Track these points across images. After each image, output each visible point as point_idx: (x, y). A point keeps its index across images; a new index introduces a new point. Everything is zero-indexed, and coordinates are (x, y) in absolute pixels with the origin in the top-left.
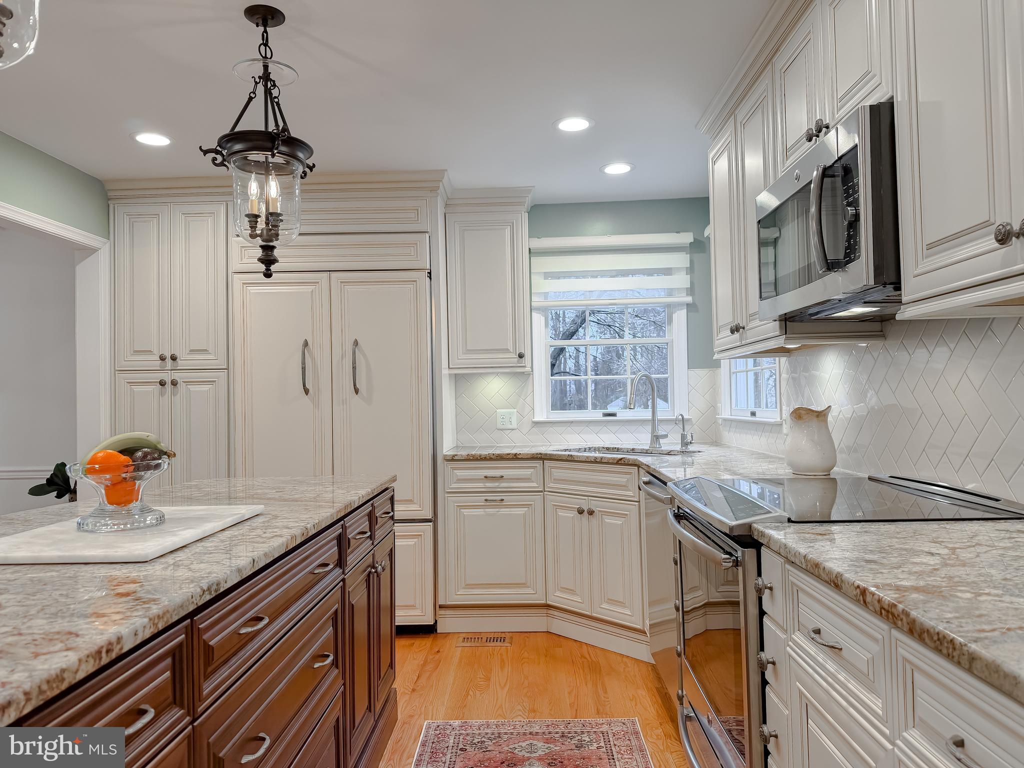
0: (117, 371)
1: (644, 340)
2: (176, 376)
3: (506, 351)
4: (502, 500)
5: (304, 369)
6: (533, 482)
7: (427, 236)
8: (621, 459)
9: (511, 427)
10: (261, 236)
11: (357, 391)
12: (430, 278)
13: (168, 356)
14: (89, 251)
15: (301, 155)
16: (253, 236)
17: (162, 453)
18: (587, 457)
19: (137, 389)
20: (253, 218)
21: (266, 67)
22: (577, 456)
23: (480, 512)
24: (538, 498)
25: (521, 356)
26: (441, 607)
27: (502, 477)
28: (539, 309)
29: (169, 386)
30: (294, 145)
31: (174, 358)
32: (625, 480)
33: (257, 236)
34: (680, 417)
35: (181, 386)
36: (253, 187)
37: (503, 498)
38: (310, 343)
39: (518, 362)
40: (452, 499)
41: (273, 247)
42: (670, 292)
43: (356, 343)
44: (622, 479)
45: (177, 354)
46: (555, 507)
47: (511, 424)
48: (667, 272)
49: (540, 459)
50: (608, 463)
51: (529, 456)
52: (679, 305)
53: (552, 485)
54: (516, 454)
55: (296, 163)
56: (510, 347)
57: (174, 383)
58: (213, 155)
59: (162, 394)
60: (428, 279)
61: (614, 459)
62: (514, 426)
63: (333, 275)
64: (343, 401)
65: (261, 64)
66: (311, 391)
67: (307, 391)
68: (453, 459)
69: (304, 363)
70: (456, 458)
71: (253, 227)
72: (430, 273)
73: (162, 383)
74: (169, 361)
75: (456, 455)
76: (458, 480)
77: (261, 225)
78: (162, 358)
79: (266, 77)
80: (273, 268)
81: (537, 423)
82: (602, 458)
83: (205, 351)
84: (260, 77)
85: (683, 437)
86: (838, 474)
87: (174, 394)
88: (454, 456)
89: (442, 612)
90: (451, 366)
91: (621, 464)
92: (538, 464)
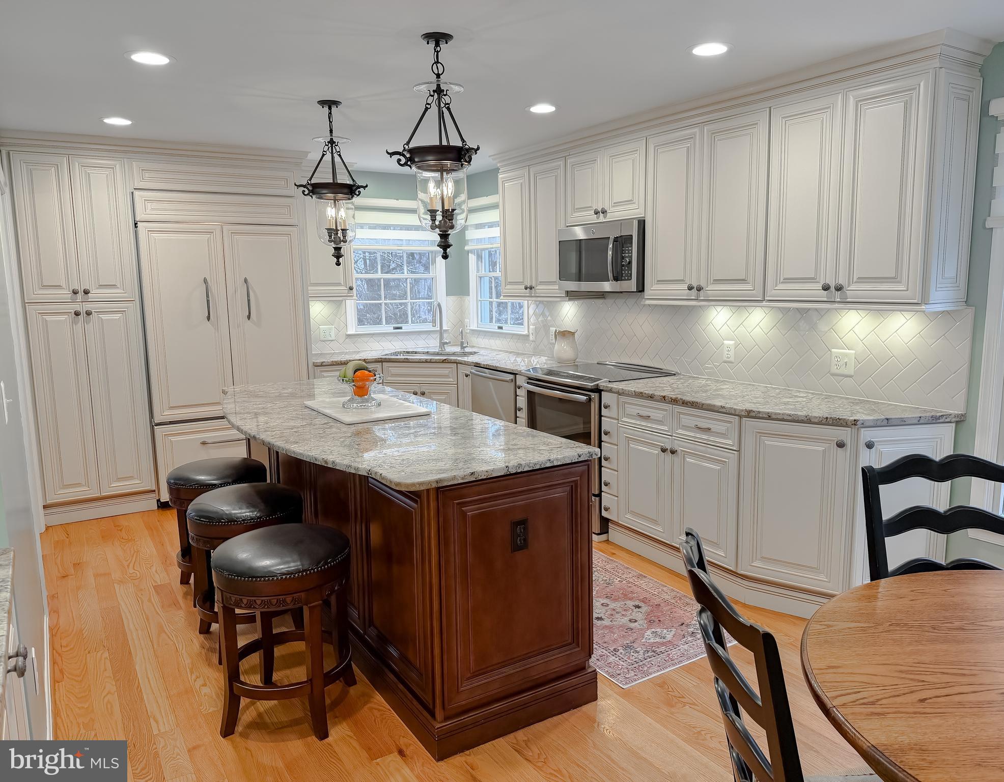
0: (27, 303)
2: (90, 307)
8: (445, 360)
9: (330, 339)
13: (81, 290)
18: (420, 359)
19: (50, 318)
22: (412, 359)
29: (83, 315)
32: (448, 372)
35: (95, 316)
44: (446, 372)
45: (89, 289)
47: (331, 337)
49: (379, 362)
50: (436, 362)
61: (441, 359)
62: (333, 338)
64: (238, 325)
70: (324, 364)
74: (81, 295)
75: (324, 362)
78: (75, 292)
81: (349, 336)
82: (431, 359)
83: (113, 286)
86: (580, 362)
87: (86, 322)
88: (322, 363)
91: (446, 363)
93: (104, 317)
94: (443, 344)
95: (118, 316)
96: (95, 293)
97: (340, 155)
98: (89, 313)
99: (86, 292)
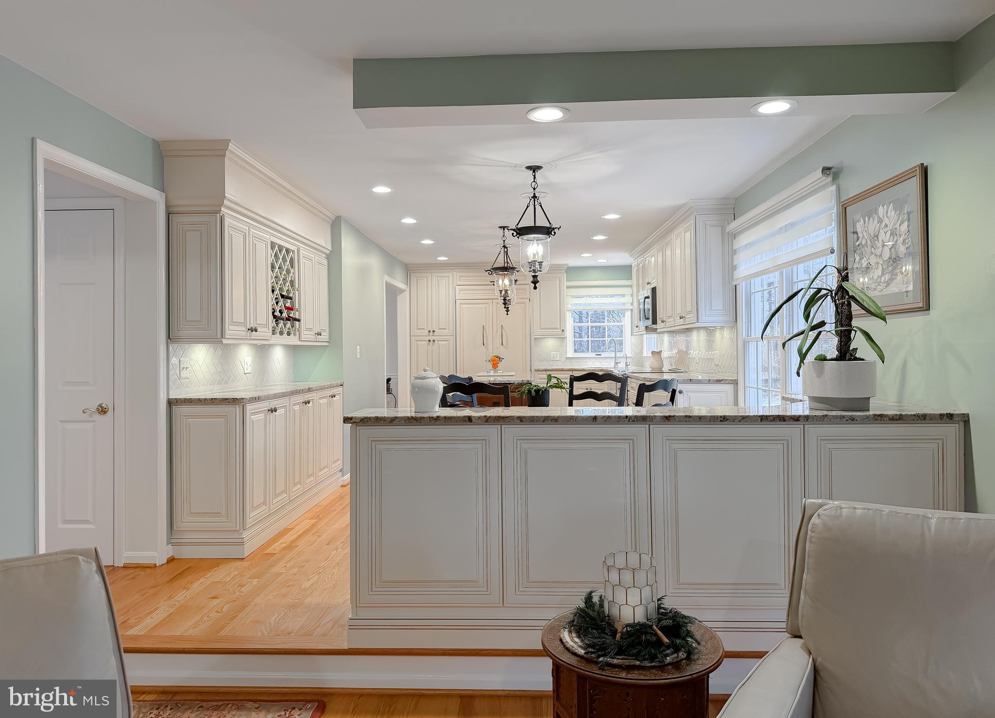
1: (609, 324)
2: (434, 338)
11: (502, 344)
14: (403, 291)
19: (419, 343)
25: (563, 331)
28: (570, 311)
29: (431, 342)
34: (625, 356)
35: (437, 342)
39: (561, 333)
42: (624, 304)
48: (623, 296)
52: (628, 310)
59: (429, 345)
62: (558, 358)
73: (429, 341)
76: (539, 378)
78: (429, 332)
83: (446, 329)
85: (626, 363)
87: (433, 345)
93: (440, 342)
94: (616, 363)
95: (445, 342)
96: (437, 332)
98: (434, 341)
99: (434, 331)
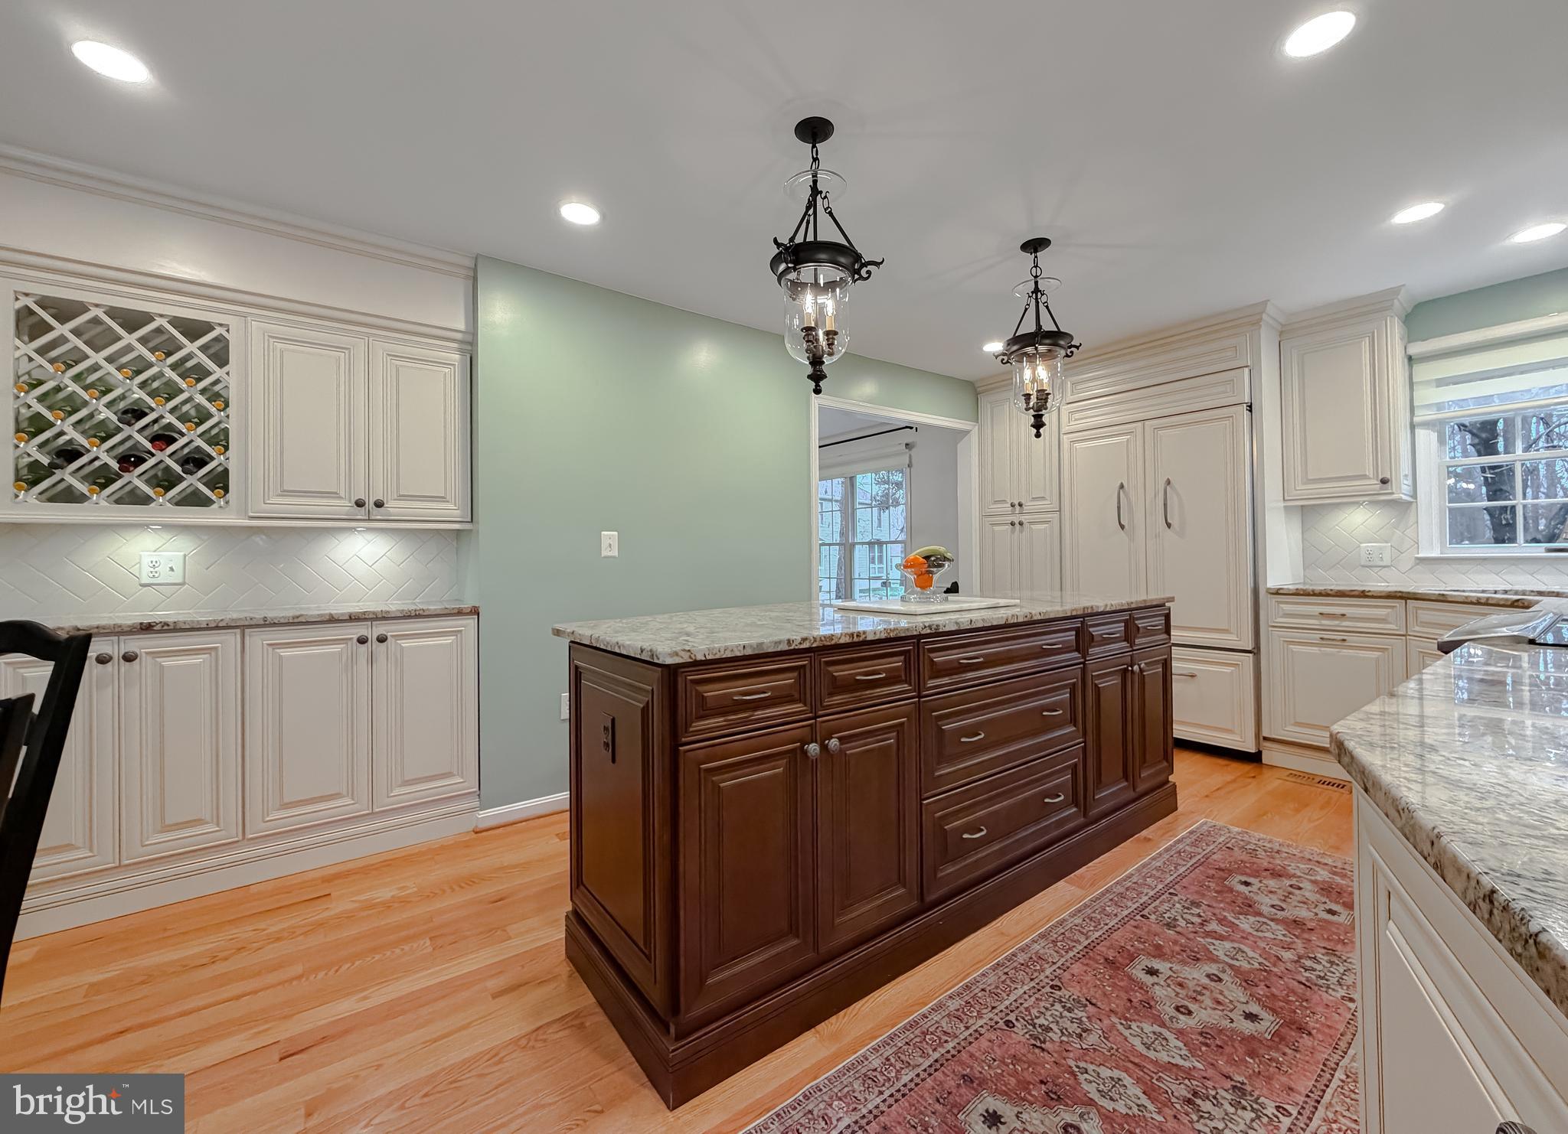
0: (984, 516)
2: (1023, 518)
3: (1364, 477)
4: (1344, 640)
5: (1119, 508)
6: (1391, 623)
7: (1246, 370)
9: (1381, 563)
10: (1032, 408)
11: (1169, 525)
12: (1251, 411)
13: (1017, 503)
14: (965, 434)
15: (1062, 342)
16: (1027, 409)
17: (946, 559)
18: (1466, 597)
19: (996, 528)
20: (1028, 397)
21: (1036, 283)
22: (1451, 596)
23: (1315, 650)
24: (1399, 643)
26: (1265, 739)
27: (1343, 615)
28: (1426, 425)
29: (1017, 526)
30: (1056, 338)
31: (1020, 505)
33: (1030, 408)
35: (1026, 525)
36: (1027, 374)
37: (1345, 638)
38: (1125, 484)
39: (1381, 489)
40: (1277, 632)
41: (1042, 415)
43: (1168, 482)
45: (1023, 502)
46: (1422, 655)
47: (1382, 561)
49: (1401, 598)
51: (1383, 594)
53: (1417, 628)
54: (1363, 591)
55: (1058, 349)
56: (1370, 472)
57: (1021, 524)
58: (1002, 357)
59: (1013, 532)
60: (1246, 413)
62: (1387, 561)
63: (1147, 423)
64: (1156, 534)
65: (1033, 282)
66: (1126, 527)
67: (1122, 527)
68: (1277, 592)
69: (1119, 502)
70: (1281, 591)
71: (1028, 403)
72: (1250, 407)
73: (1013, 524)
74: (1017, 507)
76: (1285, 614)
77: (1033, 401)
78: (1013, 505)
79: (1036, 290)
80: (1041, 430)
83: (1044, 499)
84: (1032, 292)
87: (1021, 531)
89: (1267, 744)
90: (1286, 498)
92: (1399, 604)
96: (1029, 506)
97: (1047, 307)
